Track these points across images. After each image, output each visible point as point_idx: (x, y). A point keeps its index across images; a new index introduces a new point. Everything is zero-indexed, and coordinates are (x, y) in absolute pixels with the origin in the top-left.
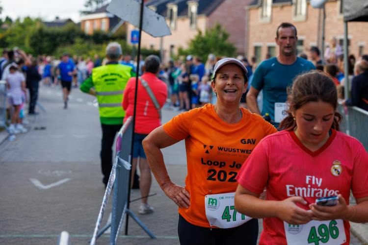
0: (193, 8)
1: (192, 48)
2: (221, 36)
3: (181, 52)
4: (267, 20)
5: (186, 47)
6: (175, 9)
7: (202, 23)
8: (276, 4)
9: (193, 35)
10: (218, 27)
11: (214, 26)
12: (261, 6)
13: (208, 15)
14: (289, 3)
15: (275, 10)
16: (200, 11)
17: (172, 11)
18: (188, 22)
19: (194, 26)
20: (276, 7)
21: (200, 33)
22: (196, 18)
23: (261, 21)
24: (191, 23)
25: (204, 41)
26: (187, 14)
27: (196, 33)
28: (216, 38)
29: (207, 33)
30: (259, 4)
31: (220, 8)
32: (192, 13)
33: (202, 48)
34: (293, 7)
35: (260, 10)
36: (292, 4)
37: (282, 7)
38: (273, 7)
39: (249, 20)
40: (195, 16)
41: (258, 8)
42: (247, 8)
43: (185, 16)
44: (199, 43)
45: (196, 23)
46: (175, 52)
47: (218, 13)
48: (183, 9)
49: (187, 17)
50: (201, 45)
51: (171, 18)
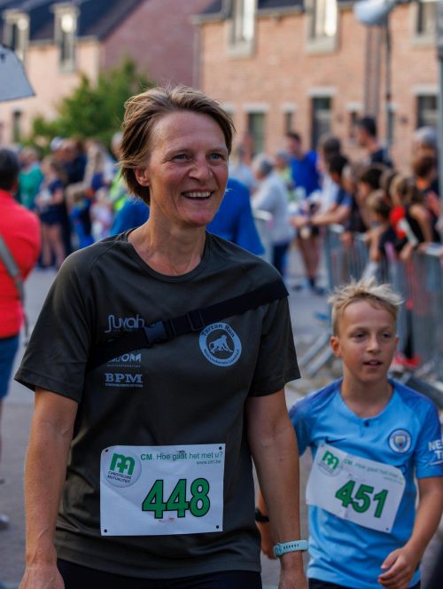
0: (67, 21)
1: (68, 118)
3: (40, 128)
4: (244, 49)
5: (51, 116)
6: (23, 23)
7: (89, 57)
8: (265, 11)
9: (68, 86)
10: (130, 69)
11: (119, 65)
12: (231, 15)
13: (103, 38)
14: (296, 9)
15: (264, 25)
16: (84, 28)
17: (15, 28)
18: (53, 54)
19: (69, 65)
20: (266, 19)
21: (85, 81)
22: (75, 47)
23: (229, 52)
24: (64, 57)
25: (96, 101)
26: (51, 36)
27: (75, 82)
29: (101, 81)
30: (225, 9)
31: (132, 22)
32: (64, 34)
33: (92, 119)
34: (306, 20)
35: (227, 27)
36: (303, 11)
37: (280, 19)
38: (258, 19)
39: (201, 49)
40: (71, 40)
41: (222, 21)
42: (195, 20)
43: (48, 41)
44: (84, 105)
45: (74, 57)
46: (26, 126)
47: (126, 32)
48: (42, 25)
49: (53, 44)
50: (88, 111)
51: (13, 47)
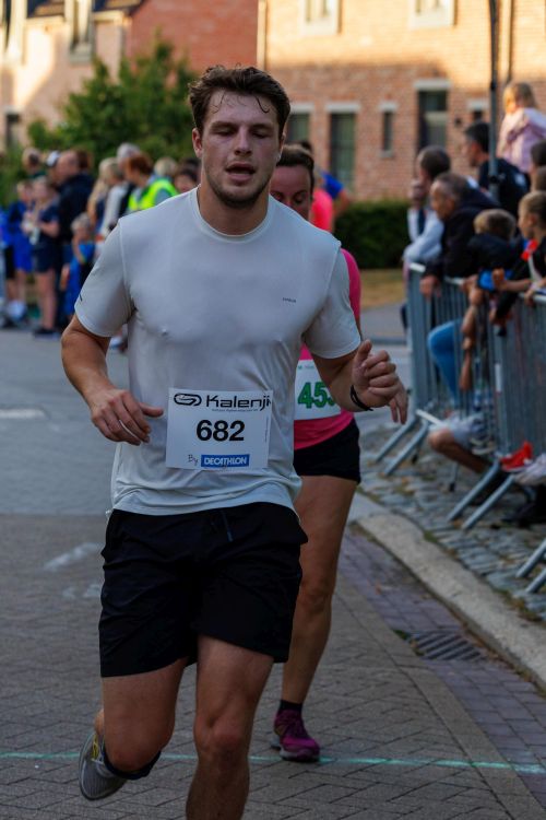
1: (77, 124)
2: (171, 81)
5: (55, 121)
9: (80, 78)
10: (163, 53)
13: (131, 12)
19: (83, 48)
21: (102, 71)
23: (306, 31)
27: (90, 73)
28: (158, 87)
33: (110, 123)
43: (57, 20)
46: (23, 135)
